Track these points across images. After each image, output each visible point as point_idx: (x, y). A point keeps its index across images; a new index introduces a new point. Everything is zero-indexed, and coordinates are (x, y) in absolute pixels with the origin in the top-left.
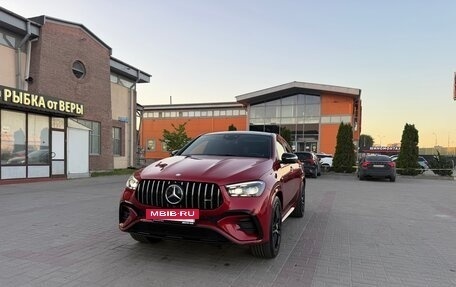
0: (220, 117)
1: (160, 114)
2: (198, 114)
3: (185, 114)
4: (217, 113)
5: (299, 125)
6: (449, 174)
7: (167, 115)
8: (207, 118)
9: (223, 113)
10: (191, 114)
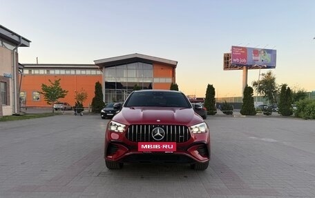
0: (81, 75)
1: (30, 71)
2: (63, 72)
3: (52, 72)
4: (78, 72)
5: (140, 83)
6: (231, 113)
7: (37, 72)
8: (70, 75)
9: (83, 72)
10: (57, 72)
